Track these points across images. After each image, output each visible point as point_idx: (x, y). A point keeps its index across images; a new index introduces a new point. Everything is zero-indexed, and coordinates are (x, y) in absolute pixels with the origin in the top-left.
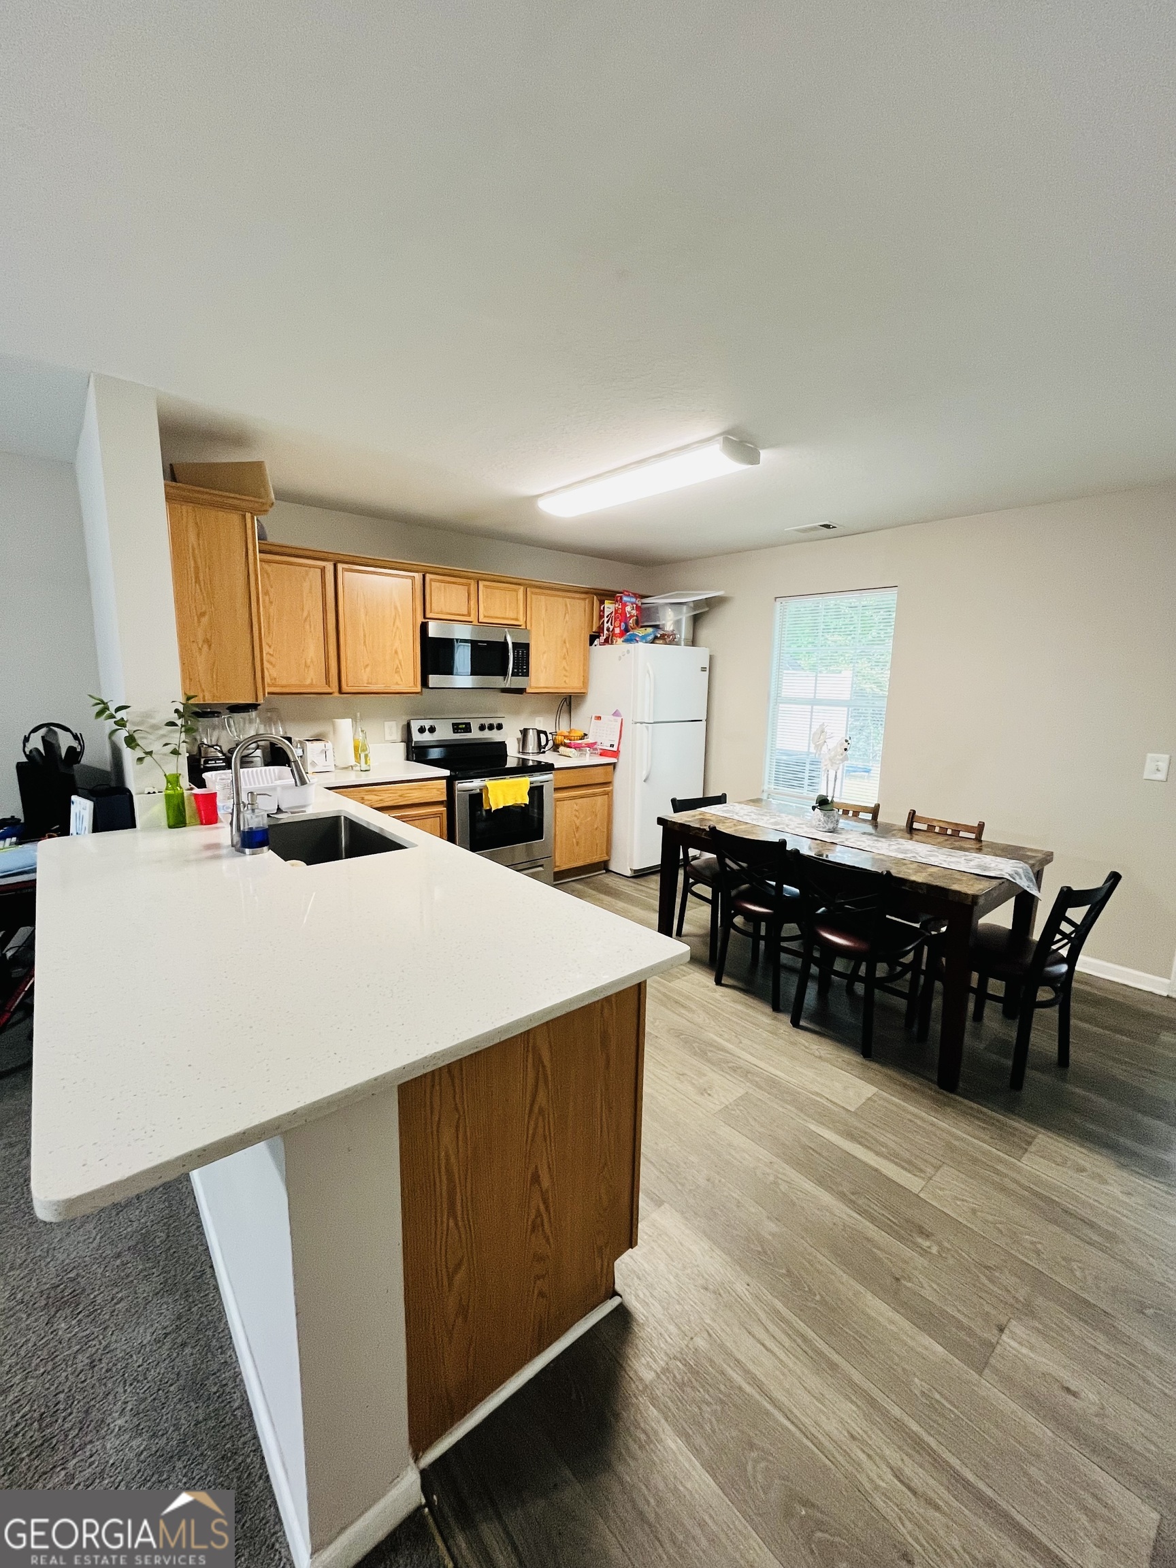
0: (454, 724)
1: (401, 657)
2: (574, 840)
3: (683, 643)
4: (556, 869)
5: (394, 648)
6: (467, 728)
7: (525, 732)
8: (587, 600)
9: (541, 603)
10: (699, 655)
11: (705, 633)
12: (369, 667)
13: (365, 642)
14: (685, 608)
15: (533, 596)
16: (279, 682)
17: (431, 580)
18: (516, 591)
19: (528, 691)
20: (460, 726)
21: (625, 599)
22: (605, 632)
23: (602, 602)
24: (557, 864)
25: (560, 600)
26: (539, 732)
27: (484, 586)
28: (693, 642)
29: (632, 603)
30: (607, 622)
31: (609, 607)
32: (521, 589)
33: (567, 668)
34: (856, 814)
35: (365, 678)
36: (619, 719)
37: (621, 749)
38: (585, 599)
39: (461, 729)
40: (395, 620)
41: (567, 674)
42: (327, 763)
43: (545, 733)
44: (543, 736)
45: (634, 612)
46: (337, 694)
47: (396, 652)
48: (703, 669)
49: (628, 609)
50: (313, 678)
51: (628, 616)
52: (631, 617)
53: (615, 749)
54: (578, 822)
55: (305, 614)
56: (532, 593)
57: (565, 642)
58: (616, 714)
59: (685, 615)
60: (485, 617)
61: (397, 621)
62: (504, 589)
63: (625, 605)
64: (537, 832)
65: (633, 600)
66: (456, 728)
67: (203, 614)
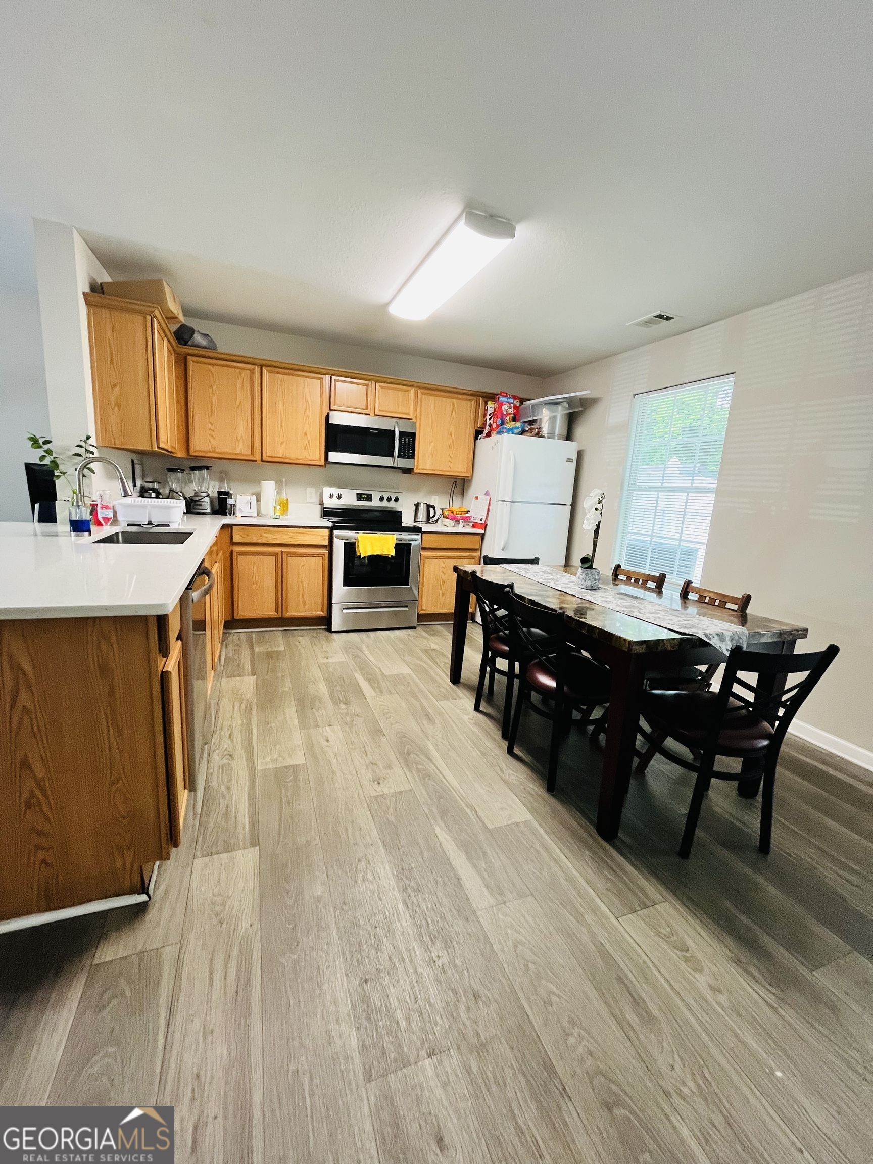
0: (358, 494)
1: (309, 438)
2: (440, 591)
3: (556, 437)
4: (422, 612)
5: (304, 431)
6: (369, 498)
7: (417, 506)
8: (473, 402)
9: (431, 403)
10: (570, 448)
11: (580, 431)
12: (284, 444)
13: (281, 426)
14: (560, 407)
15: (424, 396)
16: (217, 450)
17: (336, 381)
18: (408, 391)
19: (416, 471)
20: (363, 496)
21: (502, 399)
22: (487, 427)
23: (486, 403)
24: (424, 608)
25: (448, 400)
26: (429, 507)
27: (380, 386)
28: (569, 437)
29: (510, 403)
30: (490, 420)
31: (491, 406)
32: (412, 391)
33: (452, 456)
34: (645, 582)
35: (281, 452)
36: (488, 498)
37: (489, 523)
38: (471, 400)
39: (364, 498)
40: (306, 410)
41: (452, 461)
42: (250, 511)
43: (434, 507)
44: (431, 510)
45: (511, 411)
46: (259, 462)
47: (306, 434)
48: (570, 460)
49: (505, 407)
50: (242, 449)
51: (505, 413)
52: (508, 414)
53: (483, 522)
54: (444, 578)
55: (238, 403)
56: (422, 393)
57: (451, 435)
58: (487, 493)
59: (560, 413)
60: (380, 411)
61: (308, 411)
62: (397, 389)
63: (501, 404)
64: (404, 580)
65: (511, 400)
66: (359, 497)
67: (115, 385)
